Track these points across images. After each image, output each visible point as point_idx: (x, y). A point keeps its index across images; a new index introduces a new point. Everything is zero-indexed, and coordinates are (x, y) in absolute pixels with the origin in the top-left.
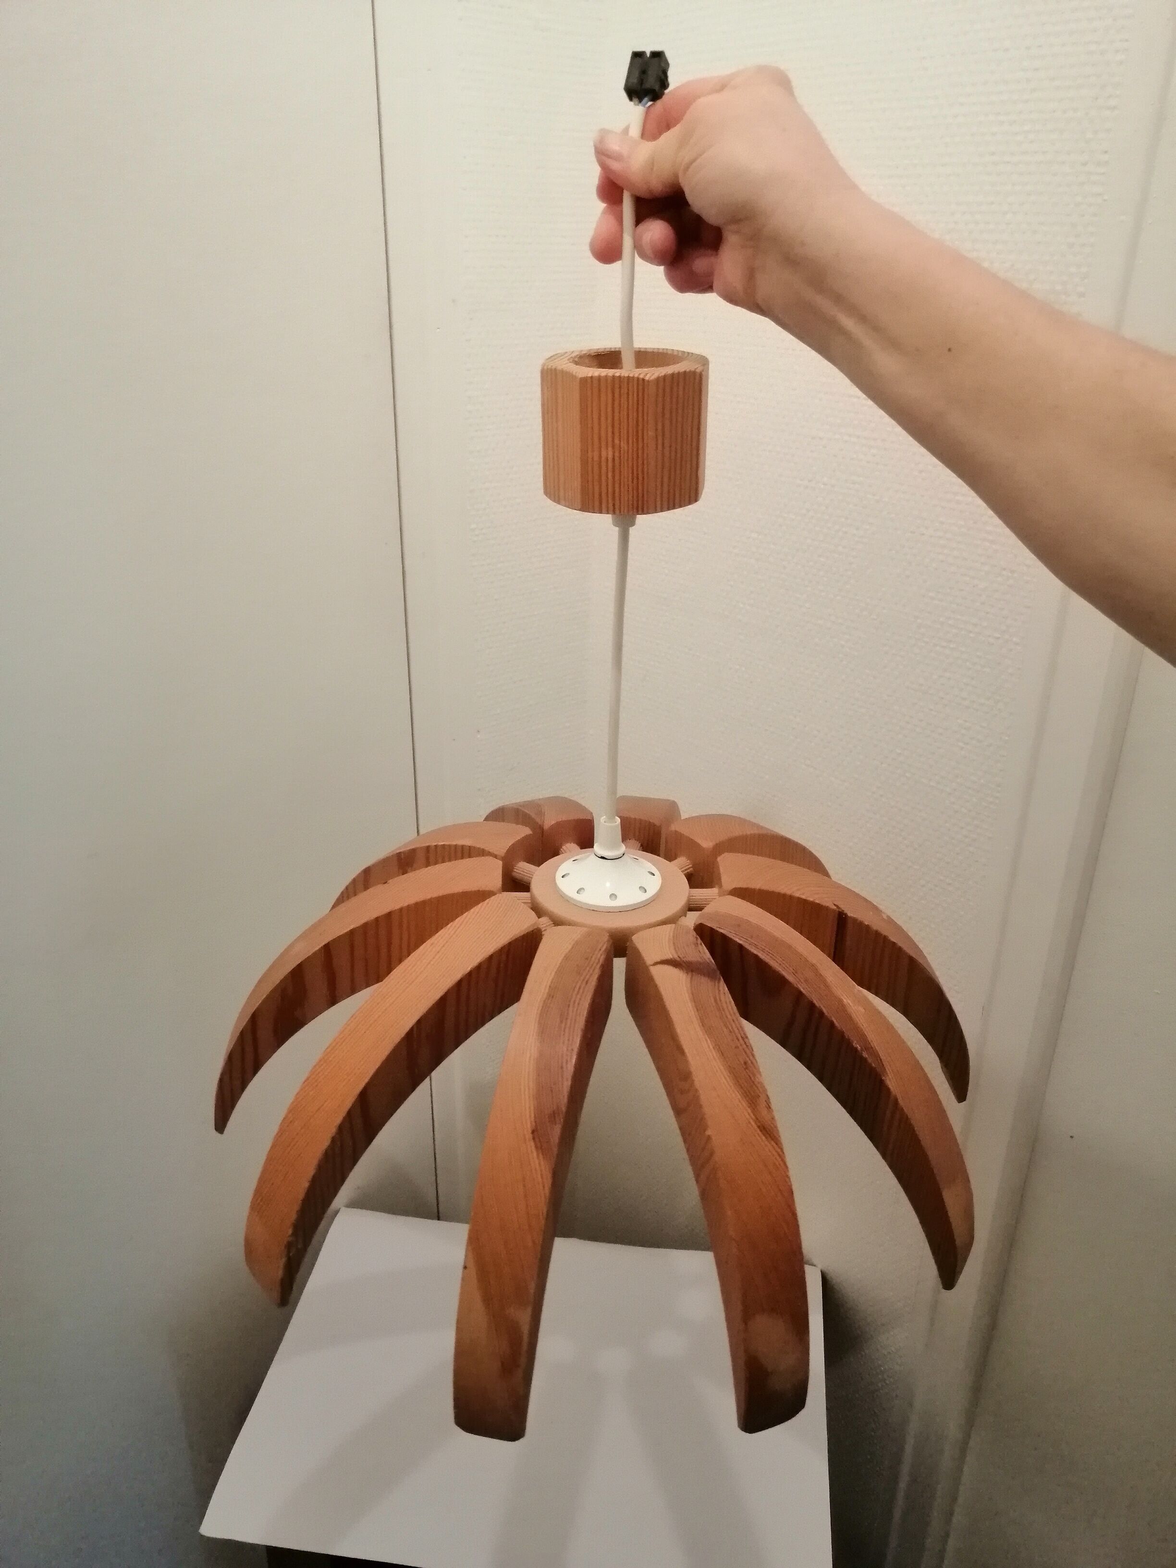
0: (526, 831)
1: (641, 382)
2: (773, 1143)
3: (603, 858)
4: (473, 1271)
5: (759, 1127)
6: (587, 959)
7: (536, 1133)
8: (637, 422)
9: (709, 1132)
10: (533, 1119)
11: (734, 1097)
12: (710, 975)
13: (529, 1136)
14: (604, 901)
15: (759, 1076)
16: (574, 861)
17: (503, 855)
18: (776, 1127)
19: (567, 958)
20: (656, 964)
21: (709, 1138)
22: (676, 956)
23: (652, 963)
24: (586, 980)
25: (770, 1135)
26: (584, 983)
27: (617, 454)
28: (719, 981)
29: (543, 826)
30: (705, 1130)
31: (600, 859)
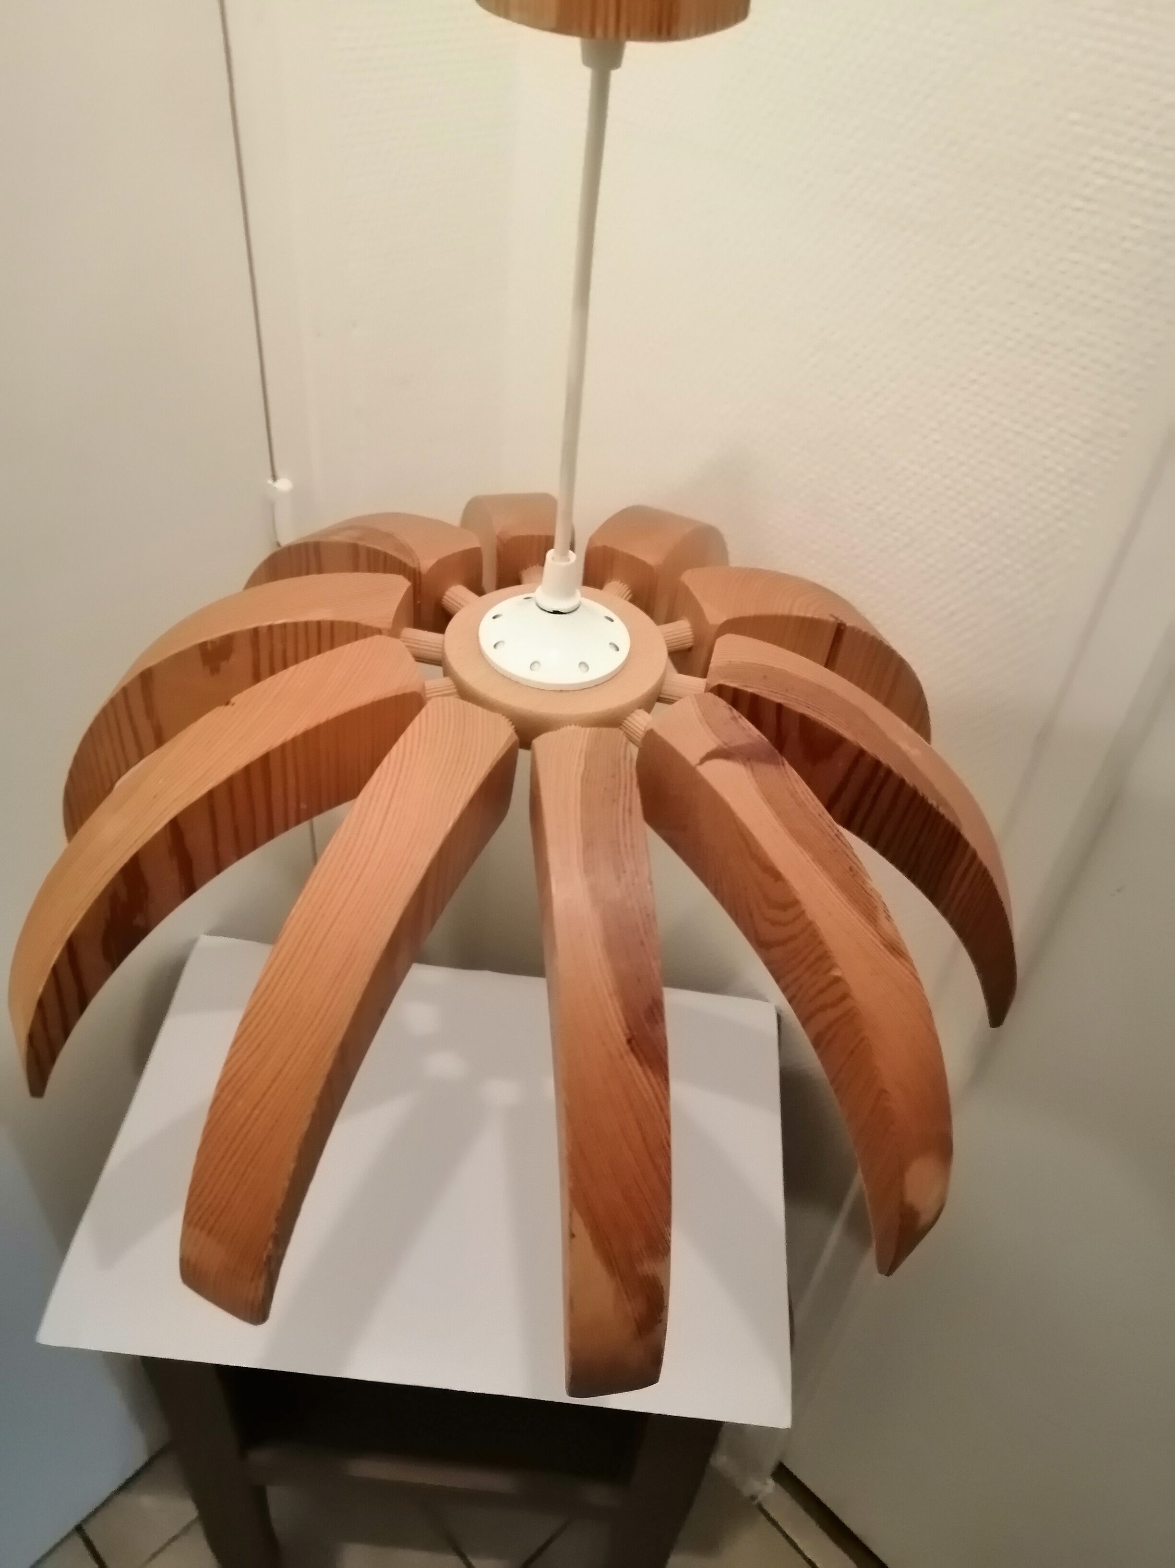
2: (902, 960)
3: (556, 612)
5: (885, 946)
6: (614, 776)
7: (633, 1042)
9: (838, 973)
10: (624, 1024)
11: (852, 918)
12: (767, 759)
13: (624, 1047)
14: (575, 677)
15: (869, 881)
16: (494, 616)
17: (389, 626)
18: (900, 939)
19: (586, 780)
20: (703, 761)
21: (839, 979)
22: (720, 743)
23: (698, 761)
24: (627, 807)
25: (898, 953)
26: (627, 814)
28: (783, 764)
29: (420, 573)
30: (829, 970)
31: (550, 614)
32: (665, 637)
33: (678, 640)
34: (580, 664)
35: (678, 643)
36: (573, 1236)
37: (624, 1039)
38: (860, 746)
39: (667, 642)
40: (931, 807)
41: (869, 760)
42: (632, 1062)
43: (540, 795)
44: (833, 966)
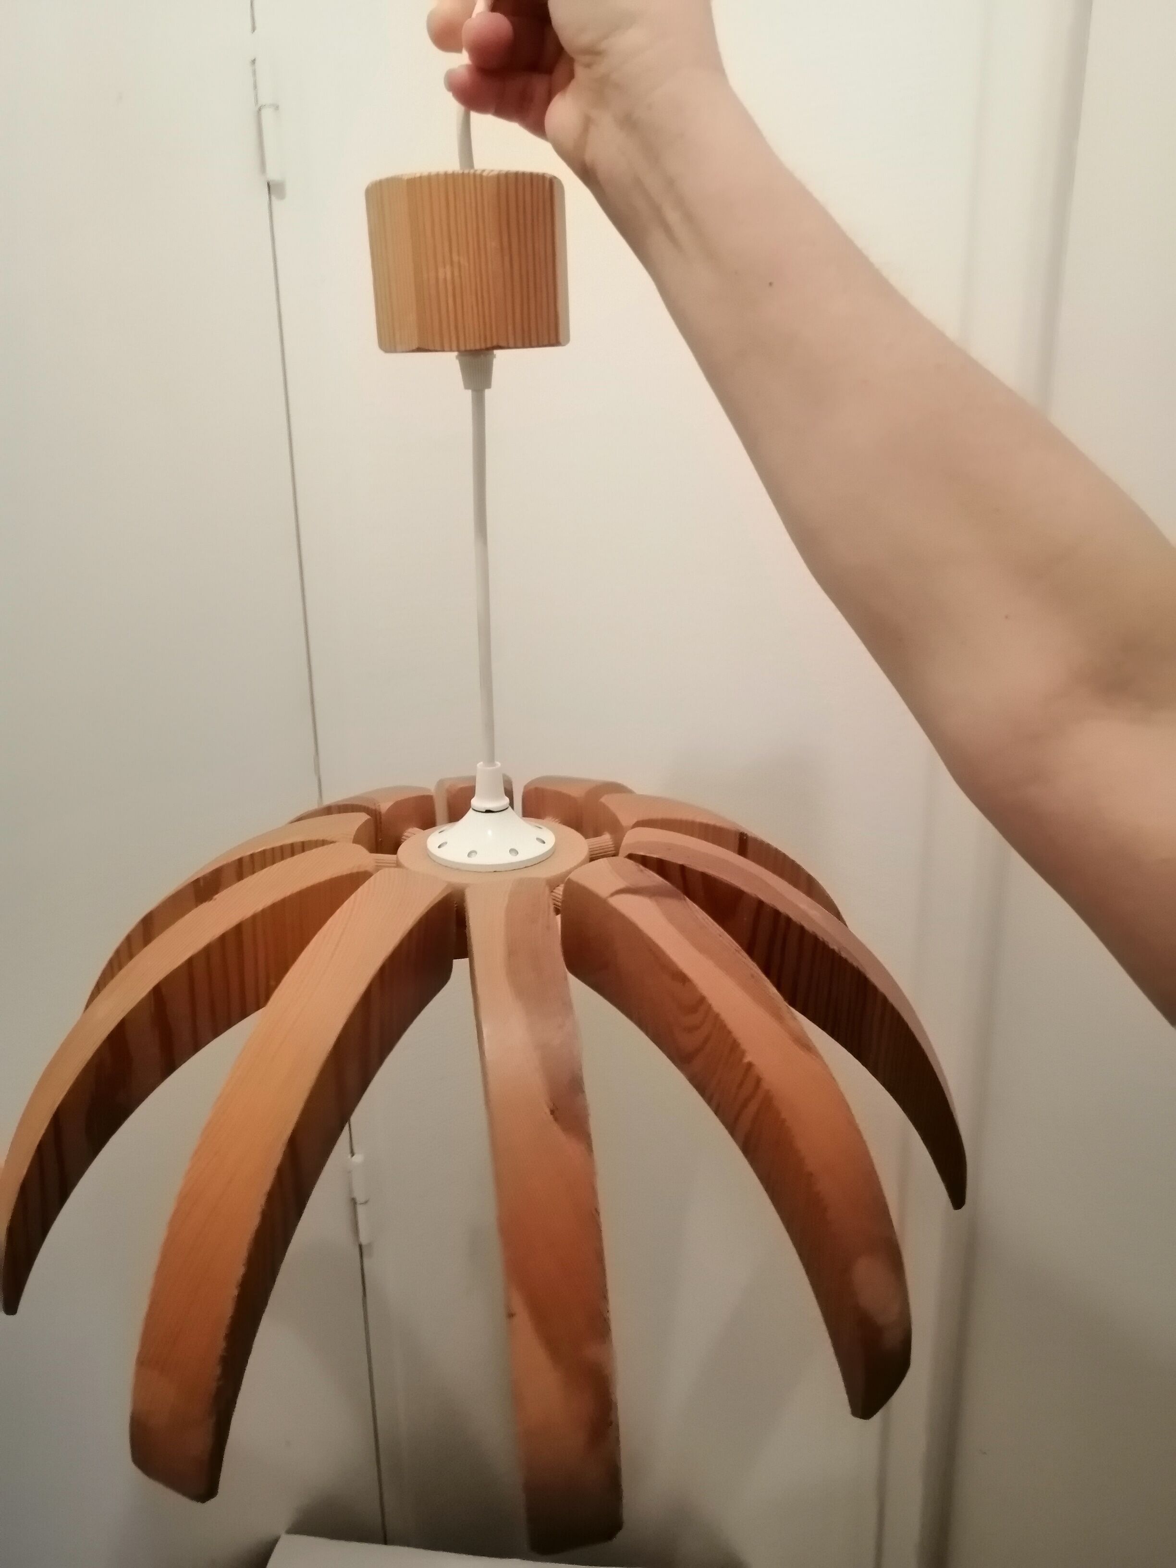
0: (363, 817)
1: (478, 180)
3: (488, 811)
4: (523, 1318)
7: (557, 1113)
8: (478, 228)
9: (748, 1059)
10: (546, 1098)
12: (671, 896)
13: (548, 1117)
14: (503, 858)
16: (441, 832)
17: (352, 840)
20: (612, 895)
21: (750, 1065)
22: (630, 885)
23: (607, 895)
27: (456, 274)
28: (685, 900)
29: (380, 813)
30: (741, 1060)
31: (483, 813)
32: (589, 846)
33: (601, 848)
34: (510, 851)
35: (602, 851)
36: (511, 1315)
37: (548, 1111)
38: (758, 897)
39: (591, 850)
40: (833, 951)
41: (768, 910)
42: (555, 1128)
43: (465, 906)
44: (743, 1053)
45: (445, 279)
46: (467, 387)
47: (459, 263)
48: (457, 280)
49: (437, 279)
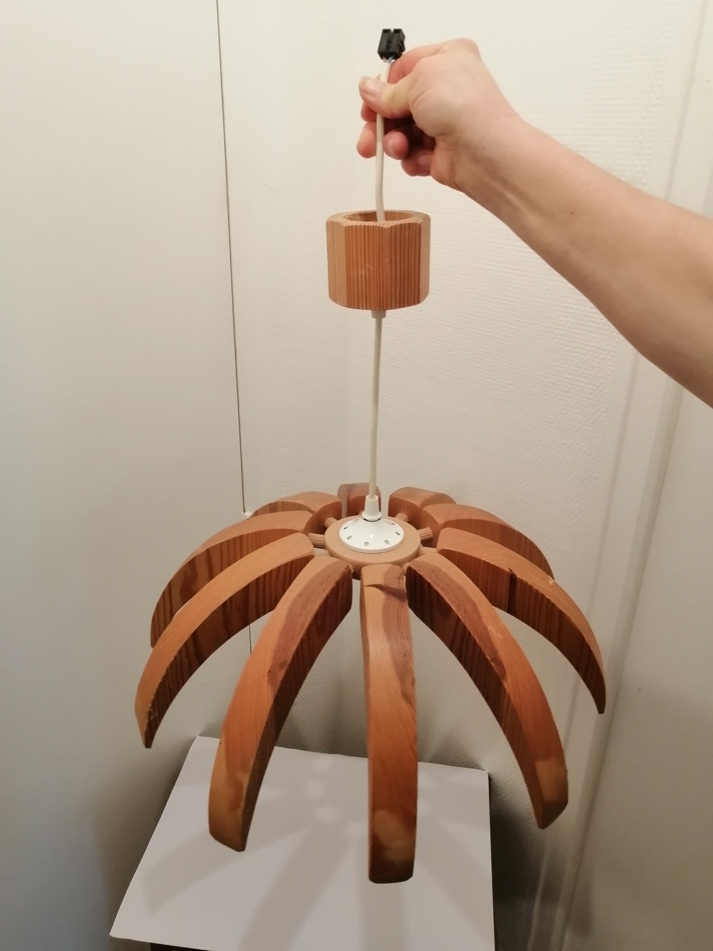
1: (381, 229)
3: (366, 520)
4: (223, 746)
5: (403, 694)
6: (329, 576)
7: (270, 672)
8: (379, 253)
10: (271, 664)
12: (400, 597)
13: (267, 674)
22: (383, 583)
23: (367, 585)
24: (324, 588)
26: (322, 590)
27: (367, 273)
45: (362, 276)
46: (374, 317)
47: (369, 269)
48: (367, 276)
49: (358, 275)
